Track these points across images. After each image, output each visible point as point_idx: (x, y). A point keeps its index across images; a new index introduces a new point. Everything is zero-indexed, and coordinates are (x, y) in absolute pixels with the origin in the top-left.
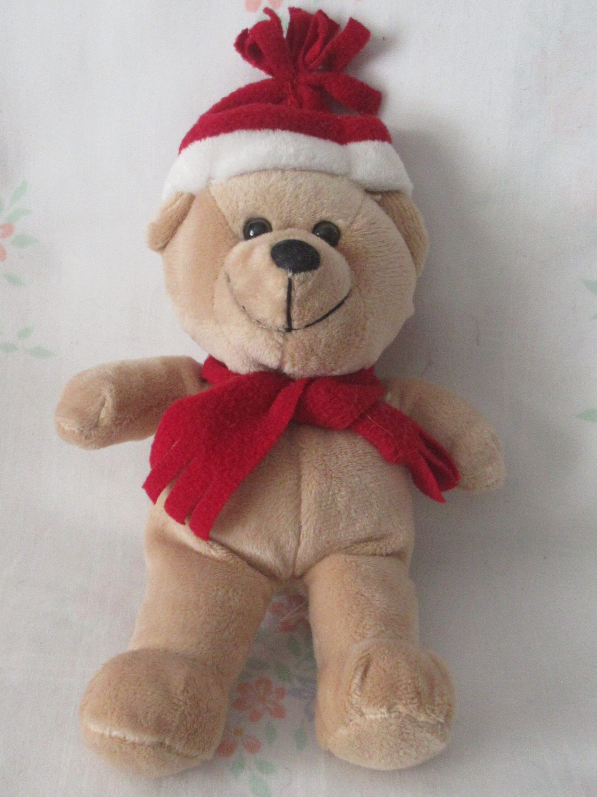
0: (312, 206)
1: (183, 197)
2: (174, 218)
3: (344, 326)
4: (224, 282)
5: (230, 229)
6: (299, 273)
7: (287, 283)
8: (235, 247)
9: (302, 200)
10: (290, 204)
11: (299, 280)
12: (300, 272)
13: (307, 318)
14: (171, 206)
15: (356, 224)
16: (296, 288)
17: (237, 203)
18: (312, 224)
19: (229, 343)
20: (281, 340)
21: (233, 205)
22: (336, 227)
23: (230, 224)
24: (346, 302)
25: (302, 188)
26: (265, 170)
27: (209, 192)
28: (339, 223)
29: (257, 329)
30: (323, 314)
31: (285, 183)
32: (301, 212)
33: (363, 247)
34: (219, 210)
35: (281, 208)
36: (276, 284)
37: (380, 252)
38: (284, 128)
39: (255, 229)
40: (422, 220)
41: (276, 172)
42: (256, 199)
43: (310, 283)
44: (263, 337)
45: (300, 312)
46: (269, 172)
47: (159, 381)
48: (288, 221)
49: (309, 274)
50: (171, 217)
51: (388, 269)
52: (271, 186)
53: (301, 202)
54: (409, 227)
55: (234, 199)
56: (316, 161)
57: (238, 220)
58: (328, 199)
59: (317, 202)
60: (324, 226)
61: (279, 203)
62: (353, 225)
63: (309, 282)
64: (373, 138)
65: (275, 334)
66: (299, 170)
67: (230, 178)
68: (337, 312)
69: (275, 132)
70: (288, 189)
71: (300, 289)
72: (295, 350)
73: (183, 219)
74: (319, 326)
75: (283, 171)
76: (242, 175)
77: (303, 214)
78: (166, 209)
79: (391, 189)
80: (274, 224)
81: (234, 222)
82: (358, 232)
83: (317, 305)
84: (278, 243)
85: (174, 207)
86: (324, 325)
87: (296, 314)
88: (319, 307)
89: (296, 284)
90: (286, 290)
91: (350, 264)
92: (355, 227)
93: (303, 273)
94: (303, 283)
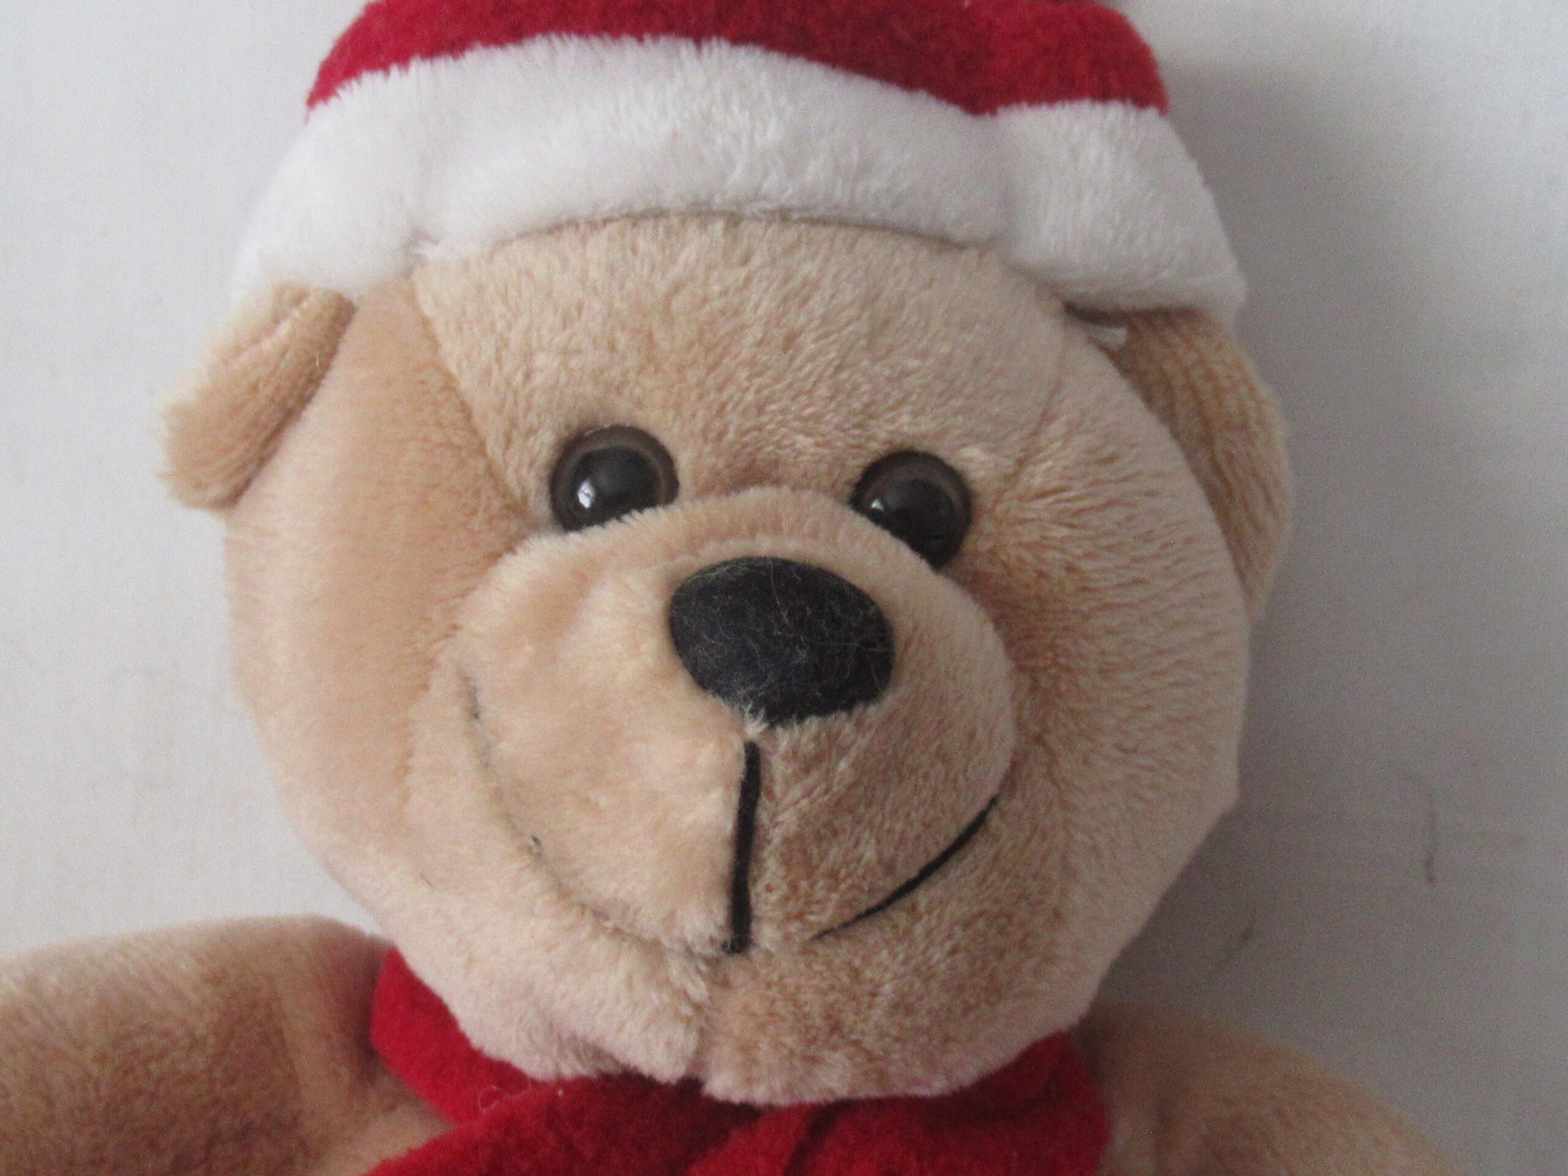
0: (856, 387)
1: (305, 305)
2: (266, 391)
3: (981, 924)
4: (455, 711)
5: (492, 473)
6: (795, 725)
7: (738, 770)
8: (508, 558)
9: (812, 358)
10: (759, 374)
11: (793, 754)
12: (801, 718)
13: (823, 910)
14: (255, 341)
15: (1044, 466)
16: (778, 790)
17: (528, 355)
18: (856, 465)
19: (471, 960)
20: (699, 990)
21: (508, 367)
22: (955, 476)
23: (494, 448)
24: (994, 820)
25: (817, 305)
26: (659, 214)
27: (411, 297)
28: (970, 460)
29: (594, 936)
30: (890, 884)
31: (742, 273)
32: (809, 411)
33: (1070, 569)
34: (449, 385)
35: (720, 389)
36: (688, 765)
37: (1137, 582)
38: (738, 39)
39: (604, 480)
40: (1280, 432)
41: (703, 226)
42: (612, 348)
43: (843, 765)
44: (621, 974)
45: (794, 887)
46: (675, 221)
47: (183, 1067)
48: (749, 450)
49: (842, 723)
50: (254, 388)
51: (1160, 652)
52: (677, 287)
53: (809, 367)
54: (1230, 458)
55: (515, 337)
56: (876, 184)
57: (531, 432)
58: (924, 355)
59: (877, 369)
60: (902, 475)
61: (712, 368)
62: (1030, 468)
63: (838, 761)
64: (1103, 95)
65: (675, 969)
66: (802, 220)
67: (502, 243)
68: (954, 871)
69: (705, 50)
70: (752, 304)
71: (797, 791)
72: (761, 1027)
73: (305, 400)
74: (874, 935)
75: (734, 220)
76: (555, 229)
77: (817, 418)
78: (238, 351)
79: (1166, 303)
80: (685, 462)
81: (509, 440)
82: (1050, 500)
83: (869, 854)
84: (702, 572)
85: (267, 345)
86: (895, 927)
87: (774, 897)
88: (880, 861)
89: (778, 768)
90: (735, 797)
91: (1010, 644)
92: (1038, 481)
93: (813, 724)
94: (807, 765)
